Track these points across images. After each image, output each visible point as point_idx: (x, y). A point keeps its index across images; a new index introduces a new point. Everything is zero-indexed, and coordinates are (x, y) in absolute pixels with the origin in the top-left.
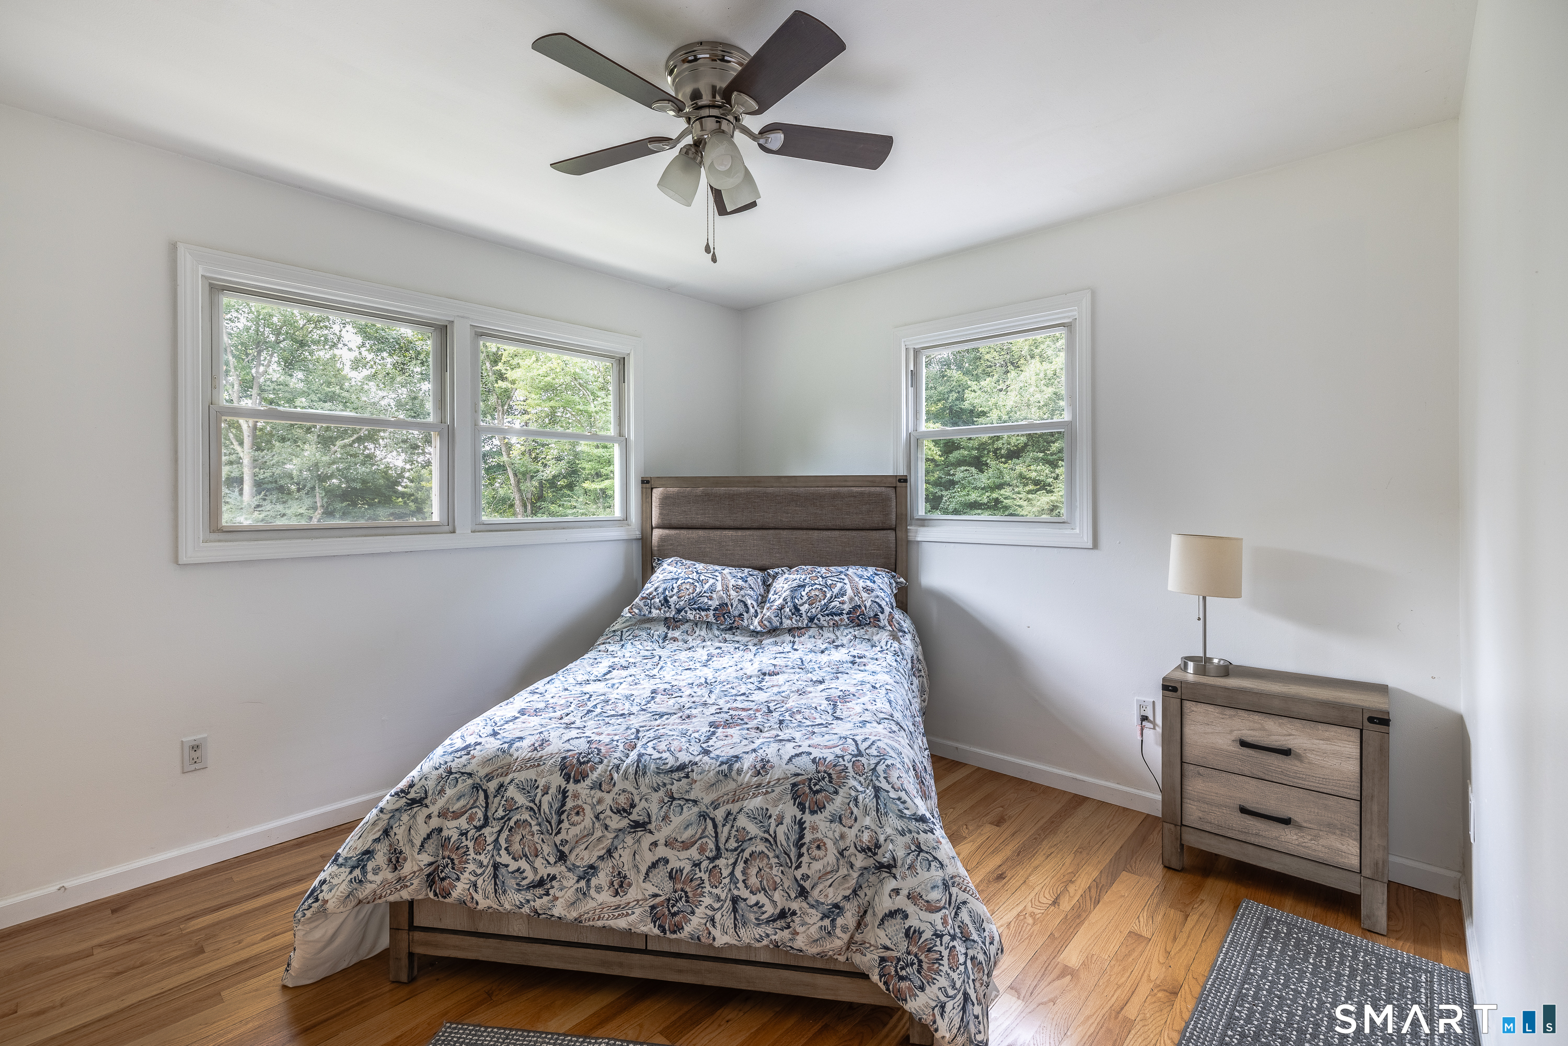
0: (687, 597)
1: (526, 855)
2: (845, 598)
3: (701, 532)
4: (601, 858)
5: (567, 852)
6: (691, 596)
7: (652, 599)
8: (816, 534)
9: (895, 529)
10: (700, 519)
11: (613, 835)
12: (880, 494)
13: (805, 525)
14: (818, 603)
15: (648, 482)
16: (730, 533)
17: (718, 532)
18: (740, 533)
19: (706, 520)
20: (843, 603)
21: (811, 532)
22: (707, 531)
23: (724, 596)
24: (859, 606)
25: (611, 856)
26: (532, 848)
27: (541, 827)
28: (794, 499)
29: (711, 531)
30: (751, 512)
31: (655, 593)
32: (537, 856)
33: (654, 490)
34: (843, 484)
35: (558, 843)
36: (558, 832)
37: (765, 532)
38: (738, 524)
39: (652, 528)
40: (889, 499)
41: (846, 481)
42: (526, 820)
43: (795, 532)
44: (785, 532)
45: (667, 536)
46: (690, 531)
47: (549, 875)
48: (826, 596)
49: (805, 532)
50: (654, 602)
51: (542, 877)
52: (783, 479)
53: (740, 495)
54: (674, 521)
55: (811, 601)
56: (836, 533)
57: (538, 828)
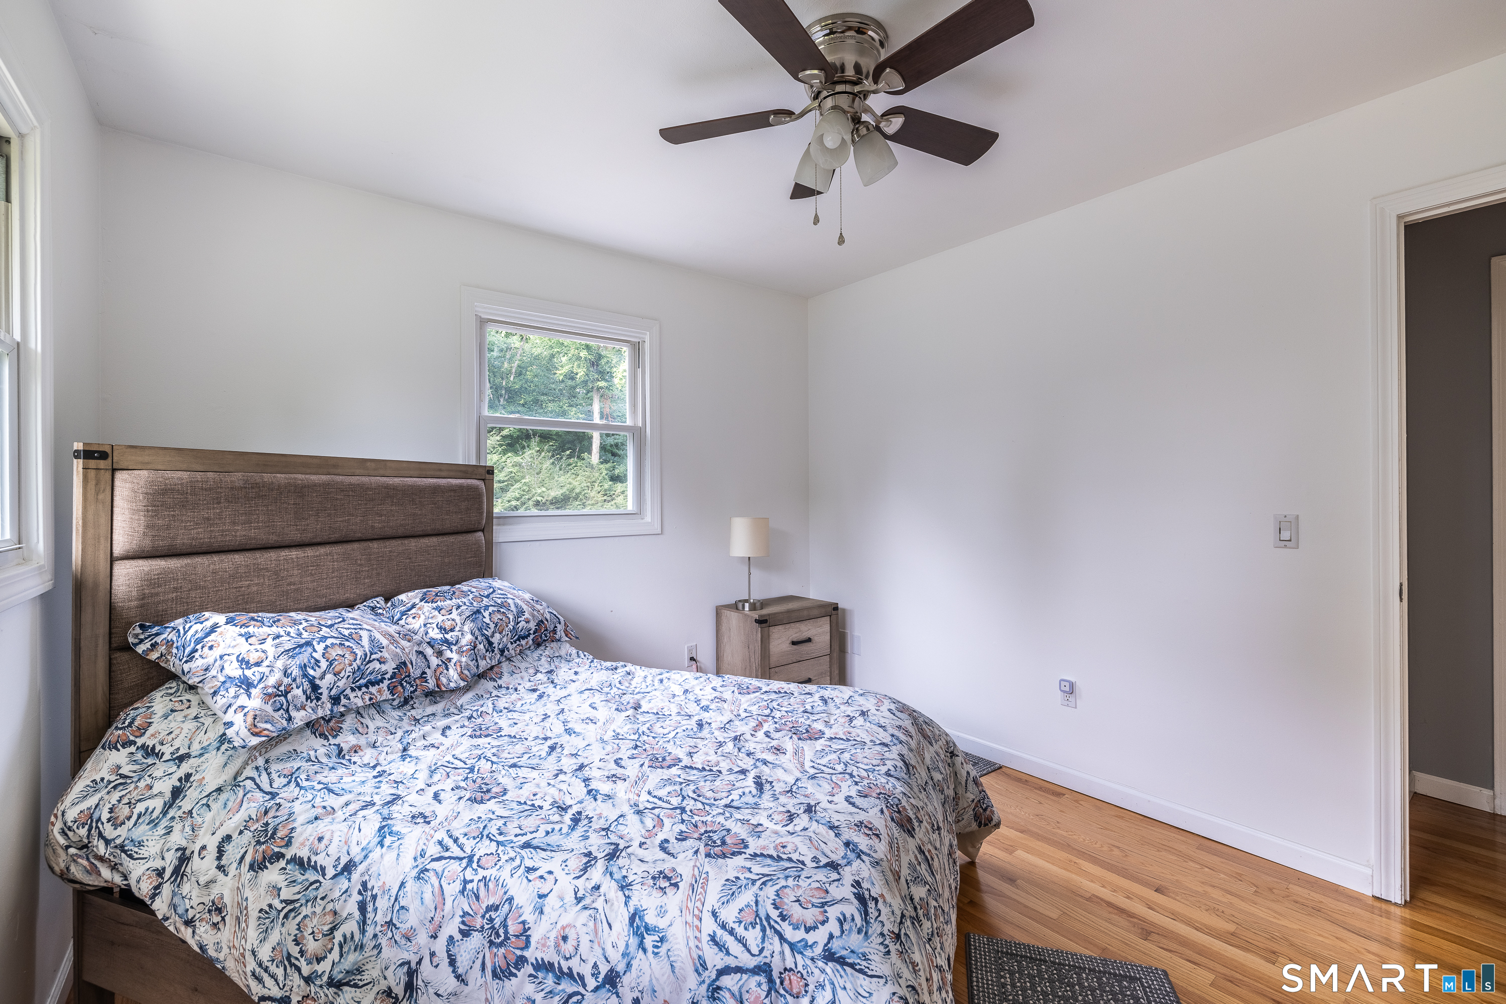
0: (349, 669)
1: (822, 903)
2: (527, 615)
3: (238, 558)
4: (837, 835)
5: (828, 860)
6: (355, 665)
7: (287, 693)
8: (413, 544)
9: (483, 531)
10: (240, 533)
11: (815, 823)
12: (470, 488)
13: (400, 532)
14: (507, 629)
15: (103, 455)
16: (294, 553)
17: (273, 554)
18: (310, 552)
19: (252, 533)
20: (527, 622)
21: (406, 541)
22: (248, 554)
23: (398, 650)
24: (542, 621)
25: (837, 827)
26: (816, 893)
27: (790, 876)
28: (390, 494)
29: (258, 554)
30: (329, 515)
31: (286, 681)
32: (827, 892)
33: (119, 475)
34: (438, 473)
35: (814, 865)
36: (803, 863)
37: (349, 547)
38: (308, 537)
39: (112, 560)
40: (480, 495)
41: (440, 470)
42: (777, 891)
43: (388, 543)
44: (375, 545)
45: (165, 572)
46: (216, 558)
47: (853, 886)
48: (509, 619)
49: (399, 542)
50: (294, 697)
51: (854, 894)
52: (369, 464)
53: (313, 486)
54: (182, 539)
55: (499, 628)
56: (434, 540)
57: (790, 880)
